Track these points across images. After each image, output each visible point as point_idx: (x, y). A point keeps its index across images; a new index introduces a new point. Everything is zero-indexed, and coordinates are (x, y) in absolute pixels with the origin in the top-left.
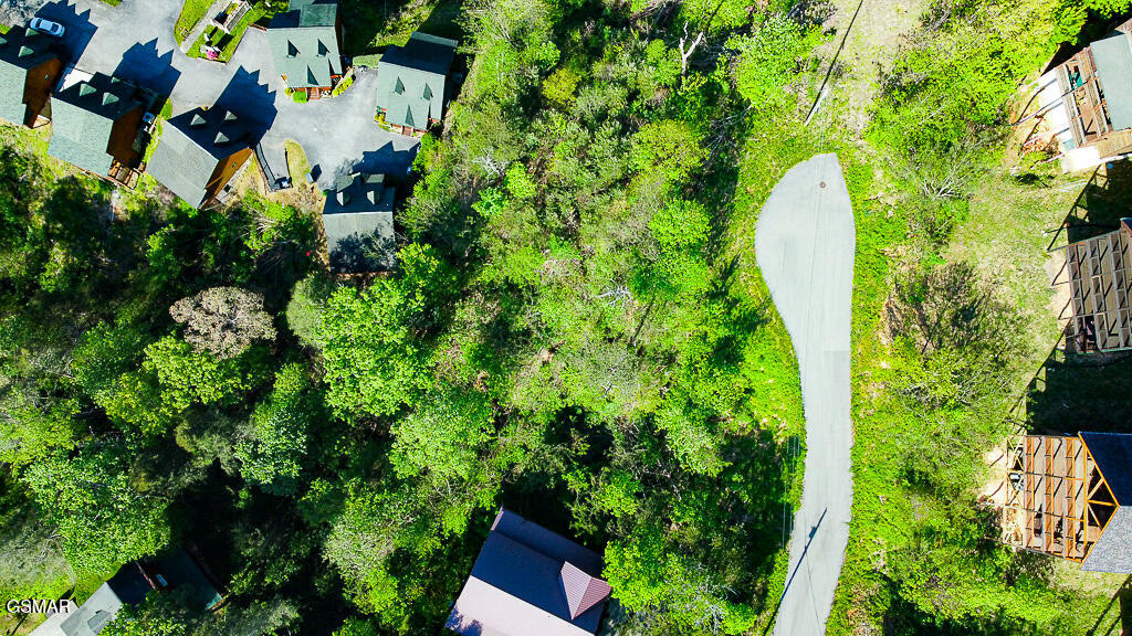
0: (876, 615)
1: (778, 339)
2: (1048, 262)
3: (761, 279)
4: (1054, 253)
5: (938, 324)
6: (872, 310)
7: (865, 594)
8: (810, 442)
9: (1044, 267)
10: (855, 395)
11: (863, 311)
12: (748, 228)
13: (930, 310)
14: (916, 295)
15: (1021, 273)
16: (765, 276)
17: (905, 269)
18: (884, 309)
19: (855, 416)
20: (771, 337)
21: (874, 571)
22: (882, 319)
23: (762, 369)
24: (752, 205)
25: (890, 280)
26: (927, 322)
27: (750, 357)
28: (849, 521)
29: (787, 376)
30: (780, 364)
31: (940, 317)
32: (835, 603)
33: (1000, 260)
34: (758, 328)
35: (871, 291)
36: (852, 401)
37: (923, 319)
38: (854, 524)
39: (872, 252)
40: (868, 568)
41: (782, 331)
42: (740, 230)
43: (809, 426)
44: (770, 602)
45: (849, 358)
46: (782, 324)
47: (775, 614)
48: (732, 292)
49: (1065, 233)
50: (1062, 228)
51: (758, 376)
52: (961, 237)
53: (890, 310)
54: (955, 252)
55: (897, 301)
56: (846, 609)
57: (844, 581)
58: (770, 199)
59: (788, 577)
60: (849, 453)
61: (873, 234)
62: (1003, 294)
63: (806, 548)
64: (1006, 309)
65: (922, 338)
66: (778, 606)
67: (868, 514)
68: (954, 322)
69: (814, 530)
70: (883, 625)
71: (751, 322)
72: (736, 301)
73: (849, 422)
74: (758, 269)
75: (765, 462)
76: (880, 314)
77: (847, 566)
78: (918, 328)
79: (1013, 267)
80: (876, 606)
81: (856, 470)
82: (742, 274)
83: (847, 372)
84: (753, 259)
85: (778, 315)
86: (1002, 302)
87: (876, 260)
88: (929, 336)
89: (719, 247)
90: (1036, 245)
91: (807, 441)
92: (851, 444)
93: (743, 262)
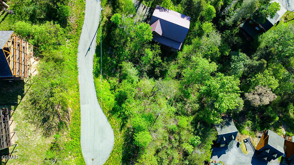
0: (69, 25)
2: (16, 140)
3: (112, 125)
4: (14, 144)
5: (54, 116)
6: (74, 119)
7: (72, 32)
8: (92, 76)
9: (18, 138)
10: (78, 91)
11: (77, 118)
12: (117, 141)
13: (57, 120)
14: (61, 125)
15: (26, 135)
16: (110, 126)
17: (65, 133)
18: (71, 119)
19: (78, 85)
20: (107, 106)
21: (69, 39)
22: (71, 116)
23: (108, 96)
24: (116, 149)
25: (69, 129)
26: (57, 116)
27: (113, 100)
28: (78, 53)
29: (101, 95)
30: (103, 98)
31: (53, 118)
32: (81, 29)
33: (33, 139)
34: (111, 109)
35: (75, 125)
36: (79, 89)
37: (59, 117)
38: (76, 52)
39: (75, 138)
40: (71, 40)
41: (103, 109)
42: (119, 141)
43: (93, 80)
44: (101, 28)
45: (81, 103)
46: (103, 111)
47: (100, 25)
48: (120, 120)
49: (10, 152)
50: (11, 153)
51: (109, 94)
52: (47, 146)
53: (69, 119)
54: (49, 141)
55: (67, 123)
56: (78, 27)
57: (78, 35)
58: (110, 152)
59: (96, 35)
60: (79, 73)
61: (75, 145)
62: (32, 128)
63: (91, 44)
64: (31, 123)
65: (59, 110)
66: (99, 27)
67: (72, 55)
68: (49, 117)
69: (89, 50)
70: (67, 22)
71: (114, 111)
72: (119, 117)
73: (79, 83)
74: (113, 128)
76: (72, 118)
77: (78, 40)
78: (60, 113)
79: (29, 137)
80: (69, 28)
81: (76, 68)
83: (81, 99)
84: (115, 131)
85: (105, 114)
86: (33, 125)
87: (74, 136)
88: (57, 111)
90: (21, 146)
91: (93, 75)
92: (78, 76)
93: (118, 130)
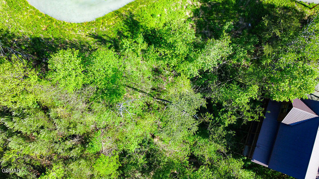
1: (141, 6)
3: (103, 18)
20: (140, 10)
23: (159, 16)
27: (152, 24)
30: (155, 4)
41: (135, 4)
71: (132, 23)
74: (97, 20)
75: (210, 13)
82: (102, 30)
85: (125, 7)
89: (84, 46)
93: (94, 30)
